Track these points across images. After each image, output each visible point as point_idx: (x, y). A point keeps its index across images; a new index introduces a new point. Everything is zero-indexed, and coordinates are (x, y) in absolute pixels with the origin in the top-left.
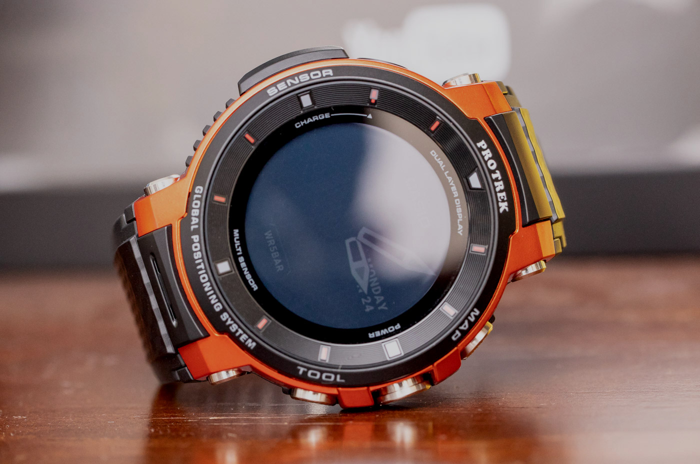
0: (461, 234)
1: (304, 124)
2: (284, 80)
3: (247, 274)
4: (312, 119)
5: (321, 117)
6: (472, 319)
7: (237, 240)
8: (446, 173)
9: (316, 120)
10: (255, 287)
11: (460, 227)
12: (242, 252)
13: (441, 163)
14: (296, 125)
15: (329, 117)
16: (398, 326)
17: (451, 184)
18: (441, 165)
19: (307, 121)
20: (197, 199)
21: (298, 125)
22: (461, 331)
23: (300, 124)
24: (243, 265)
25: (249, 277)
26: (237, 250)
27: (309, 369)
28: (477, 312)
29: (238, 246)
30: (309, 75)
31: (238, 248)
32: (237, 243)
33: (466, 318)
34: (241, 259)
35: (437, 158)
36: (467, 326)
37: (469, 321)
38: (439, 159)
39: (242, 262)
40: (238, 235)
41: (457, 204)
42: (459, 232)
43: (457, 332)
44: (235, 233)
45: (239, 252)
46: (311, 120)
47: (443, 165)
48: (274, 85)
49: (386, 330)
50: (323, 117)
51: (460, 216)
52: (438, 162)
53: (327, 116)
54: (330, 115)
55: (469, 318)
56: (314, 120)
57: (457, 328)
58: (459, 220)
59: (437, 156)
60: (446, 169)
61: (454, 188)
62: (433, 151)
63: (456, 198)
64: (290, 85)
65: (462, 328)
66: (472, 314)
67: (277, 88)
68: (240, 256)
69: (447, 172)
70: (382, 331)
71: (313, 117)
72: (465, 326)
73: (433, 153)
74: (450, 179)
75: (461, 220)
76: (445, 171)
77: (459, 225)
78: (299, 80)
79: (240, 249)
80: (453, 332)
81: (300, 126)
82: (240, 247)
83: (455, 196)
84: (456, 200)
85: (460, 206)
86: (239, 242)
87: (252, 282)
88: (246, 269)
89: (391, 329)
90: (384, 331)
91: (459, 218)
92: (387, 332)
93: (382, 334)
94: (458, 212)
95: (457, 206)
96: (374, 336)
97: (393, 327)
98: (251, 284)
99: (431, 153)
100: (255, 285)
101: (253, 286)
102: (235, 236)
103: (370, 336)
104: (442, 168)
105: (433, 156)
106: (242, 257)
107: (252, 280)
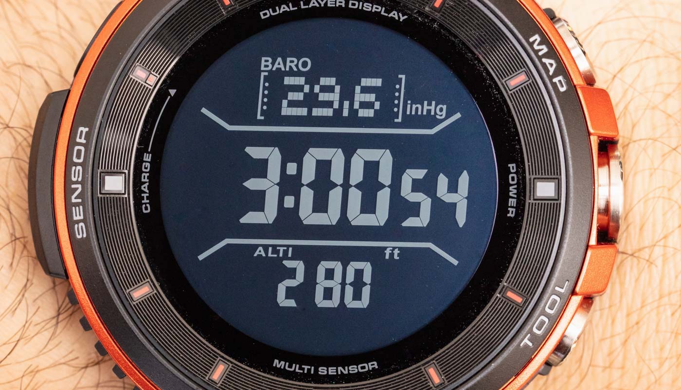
0: (406, 17)
1: (148, 198)
2: (68, 206)
3: (349, 370)
4: (145, 183)
5: (146, 168)
6: (544, 49)
7: (290, 366)
8: (303, 7)
9: (148, 177)
10: (373, 365)
11: (394, 14)
12: (311, 365)
13: (284, 8)
14: (144, 211)
15: (150, 155)
16: (512, 167)
17: (323, 3)
18: (288, 10)
19: (145, 193)
21: (146, 208)
22: (556, 74)
23: (146, 204)
24: (332, 371)
25: (353, 369)
26: (306, 372)
28: (537, 37)
29: (300, 368)
30: (76, 164)
31: (303, 369)
32: (296, 368)
33: (540, 58)
34: (322, 371)
35: (274, 11)
36: (552, 61)
37: (545, 56)
38: (277, 8)
39: (328, 370)
40: (283, 363)
41: (356, 7)
42: (402, 19)
43: (555, 80)
44: (278, 366)
45: (309, 370)
46: (146, 185)
47: (289, 7)
48: (70, 223)
49: (511, 188)
50: (148, 165)
51: (376, 9)
52: (281, 12)
53: (147, 157)
54: (149, 153)
55: (540, 53)
56: (147, 180)
57: (551, 78)
58: (383, 13)
59: (271, 10)
60: (296, 4)
61: (331, 3)
62: (261, 13)
63: (347, 4)
64: (80, 200)
65: (552, 70)
66: (536, 47)
67: (78, 222)
68: (316, 370)
69: (302, 3)
70: (511, 194)
71: (143, 180)
72: (551, 65)
73: (265, 14)
74: (313, 3)
75: (384, 9)
76: (299, 5)
77: (391, 15)
78: (77, 182)
79: (306, 367)
80: (554, 85)
81: (148, 205)
82: (303, 366)
83: (344, 6)
84: (350, 6)
85: (361, 3)
86: (294, 365)
87: (363, 368)
88: (340, 368)
89: (513, 179)
90: (513, 191)
91: (379, 10)
92: (516, 186)
93: (515, 196)
94: (370, 10)
95: (360, 8)
96: (514, 210)
97: (511, 176)
98: (367, 369)
99: (263, 17)
100: (370, 364)
101: (371, 369)
102: (282, 367)
103: (513, 216)
104: (292, 9)
105: (268, 15)
106: (320, 369)
107: (360, 366)
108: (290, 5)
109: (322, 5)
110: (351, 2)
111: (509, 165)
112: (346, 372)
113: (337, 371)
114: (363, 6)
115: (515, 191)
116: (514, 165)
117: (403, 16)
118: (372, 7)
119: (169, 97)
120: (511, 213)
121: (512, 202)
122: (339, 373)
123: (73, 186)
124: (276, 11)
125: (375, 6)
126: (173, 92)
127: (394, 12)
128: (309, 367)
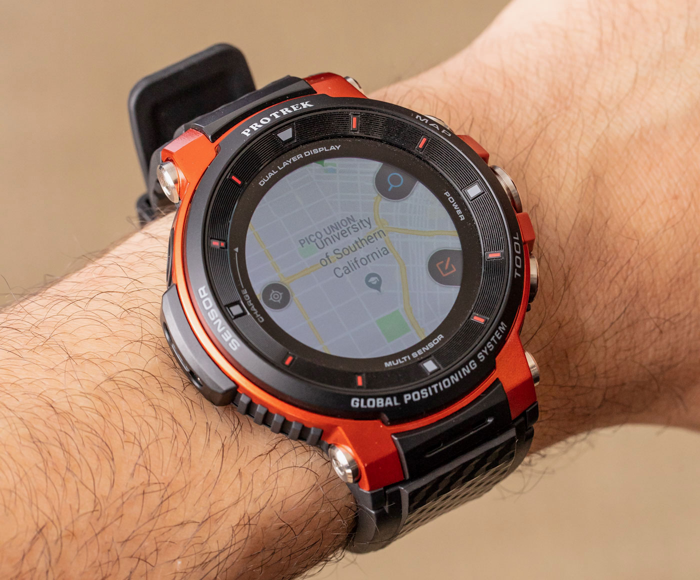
0: (340, 146)
1: (258, 313)
3: (429, 347)
4: (251, 306)
5: (247, 298)
7: (395, 362)
8: (280, 169)
9: (252, 302)
10: (440, 337)
11: (332, 148)
12: (407, 355)
13: (270, 175)
14: (261, 322)
15: (245, 290)
16: (447, 194)
17: (290, 162)
19: (255, 311)
20: (365, 403)
21: (261, 320)
22: (441, 129)
23: (259, 317)
24: (420, 352)
25: (431, 345)
26: (406, 360)
27: (514, 267)
29: (402, 360)
30: (209, 310)
31: (403, 360)
35: (266, 179)
38: (267, 176)
39: (417, 353)
40: (390, 363)
41: (309, 154)
42: (338, 148)
43: (442, 132)
44: (389, 366)
45: (407, 359)
46: (253, 307)
47: (273, 173)
49: (453, 205)
50: (247, 296)
51: (321, 150)
52: (270, 177)
53: (244, 292)
55: (426, 122)
56: (252, 304)
58: (326, 150)
59: (264, 179)
60: (276, 169)
61: (294, 159)
62: (260, 184)
63: (303, 155)
65: (438, 128)
66: (422, 120)
67: (230, 341)
68: (411, 357)
69: (278, 167)
70: (455, 208)
71: (249, 306)
72: (435, 126)
73: (262, 183)
74: (285, 164)
75: (325, 148)
76: (278, 169)
79: (404, 358)
81: (261, 318)
82: (403, 358)
83: (302, 157)
84: (306, 155)
85: (311, 151)
86: (397, 361)
87: (436, 341)
88: (423, 349)
89: (451, 200)
90: (456, 206)
91: (323, 150)
92: (455, 203)
93: (458, 208)
94: (318, 152)
95: (312, 154)
96: (462, 215)
97: (449, 199)
98: (438, 341)
99: (262, 185)
100: (438, 337)
101: (440, 340)
102: (391, 365)
103: (464, 219)
104: (275, 173)
105: (264, 183)
106: (413, 355)
107: (433, 341)
108: (273, 171)
109: (291, 163)
110: (305, 153)
111: (445, 194)
112: (428, 349)
113: (423, 351)
114: (313, 152)
115: (457, 206)
116: (447, 192)
117: (338, 146)
118: (318, 150)
119: (236, 254)
120: (462, 218)
121: (459, 212)
122: (425, 351)
123: (215, 323)
124: (267, 178)
125: (319, 149)
126: (237, 250)
127: (332, 147)
128: (406, 357)
